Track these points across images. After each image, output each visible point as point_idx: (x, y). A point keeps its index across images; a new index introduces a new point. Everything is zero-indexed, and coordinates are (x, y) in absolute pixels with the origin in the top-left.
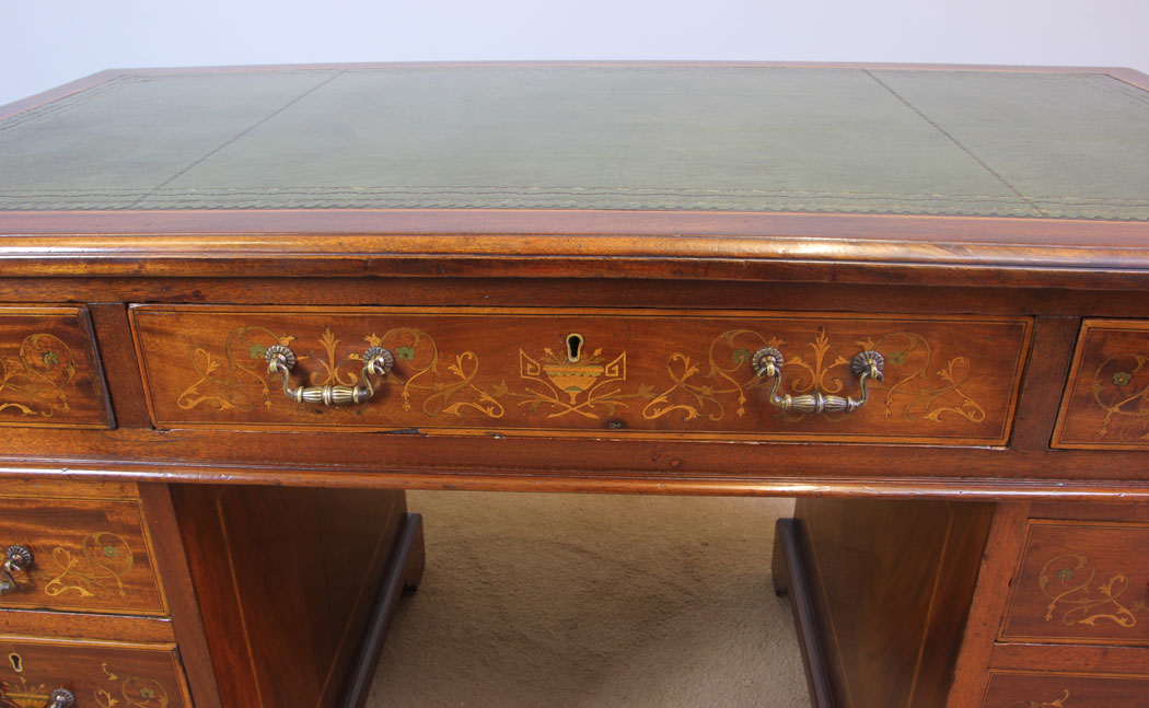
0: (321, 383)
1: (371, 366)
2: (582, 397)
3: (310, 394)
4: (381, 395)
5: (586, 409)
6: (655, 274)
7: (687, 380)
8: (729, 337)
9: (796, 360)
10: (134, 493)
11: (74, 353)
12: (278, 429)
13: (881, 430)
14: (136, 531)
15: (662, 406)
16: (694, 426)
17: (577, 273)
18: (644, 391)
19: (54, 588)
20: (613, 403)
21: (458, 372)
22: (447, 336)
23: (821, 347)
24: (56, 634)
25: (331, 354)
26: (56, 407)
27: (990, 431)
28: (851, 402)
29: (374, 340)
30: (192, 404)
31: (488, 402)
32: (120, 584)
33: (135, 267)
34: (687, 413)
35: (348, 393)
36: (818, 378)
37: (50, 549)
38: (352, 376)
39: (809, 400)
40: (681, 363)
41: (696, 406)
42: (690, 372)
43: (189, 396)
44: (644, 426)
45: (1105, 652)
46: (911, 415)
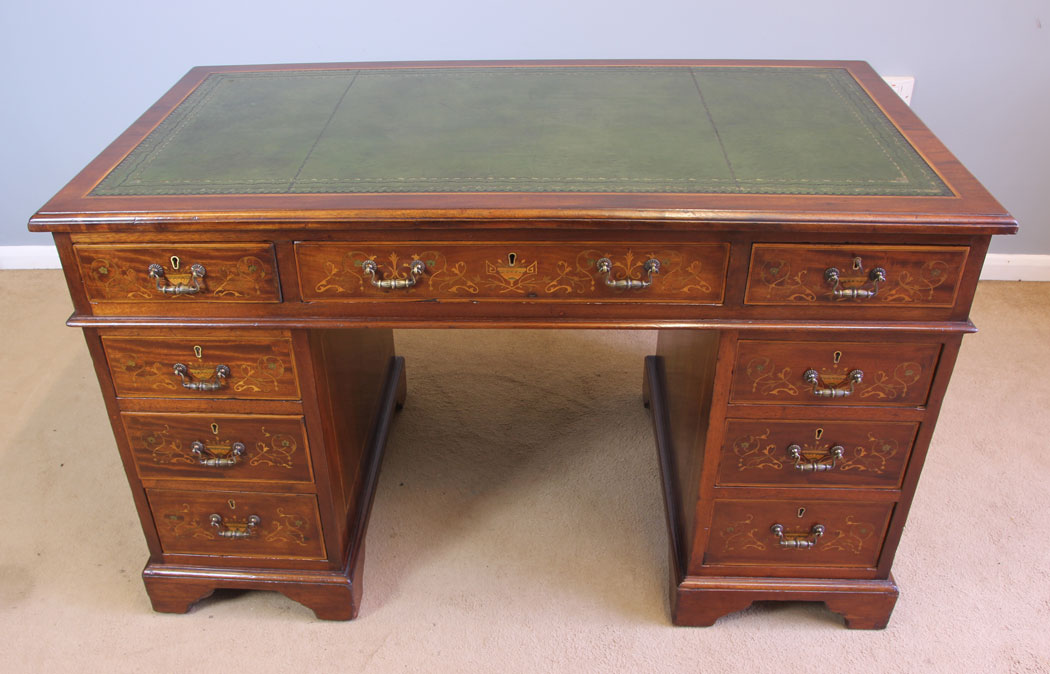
0: (389, 277)
1: (416, 270)
2: (516, 283)
3: (384, 284)
4: (420, 282)
5: (518, 288)
6: (549, 226)
7: (567, 274)
8: (585, 253)
9: (618, 264)
10: (288, 335)
11: (265, 266)
12: (367, 300)
13: (661, 296)
14: (288, 355)
15: (554, 286)
16: (570, 296)
17: (513, 226)
18: (546, 279)
19: (240, 386)
20: (532, 285)
21: (457, 271)
22: (450, 254)
23: (630, 257)
24: (238, 413)
25: (395, 264)
26: (253, 292)
27: (715, 297)
28: (644, 284)
29: (416, 257)
30: (323, 289)
31: (471, 286)
32: (276, 384)
33: (303, 225)
34: (566, 289)
35: (403, 282)
36: (629, 272)
37: (239, 366)
38: (405, 274)
39: (624, 283)
40: (563, 265)
41: (571, 286)
42: (568, 270)
43: (322, 285)
44: (546, 296)
45: (784, 408)
46: (675, 289)
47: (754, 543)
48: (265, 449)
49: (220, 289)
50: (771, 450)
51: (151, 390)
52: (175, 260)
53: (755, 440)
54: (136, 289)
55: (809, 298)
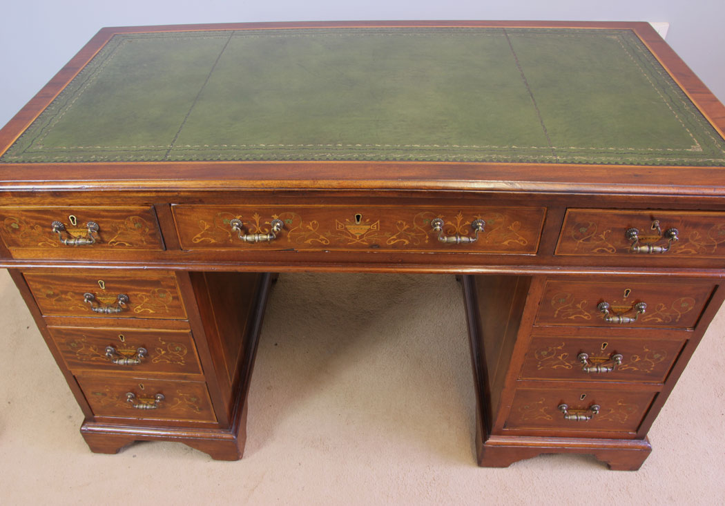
0: (254, 233)
1: (275, 228)
2: (361, 237)
3: (249, 238)
4: (279, 236)
5: (363, 241)
6: (391, 195)
7: (405, 230)
8: (421, 214)
9: (449, 223)
10: (173, 274)
11: (148, 223)
12: (235, 249)
13: (485, 248)
14: (174, 288)
15: (394, 240)
16: (407, 247)
17: (359, 195)
18: (387, 234)
19: (138, 309)
20: (375, 239)
21: (311, 228)
22: (305, 215)
23: (459, 218)
24: (139, 327)
25: (257, 222)
26: (140, 243)
27: (530, 249)
28: (471, 240)
29: (275, 217)
30: (198, 241)
31: (323, 239)
32: (166, 308)
33: (176, 193)
34: (405, 242)
35: (265, 237)
36: (458, 229)
37: (136, 295)
38: (266, 230)
39: (454, 239)
40: (402, 224)
41: (408, 239)
42: (405, 228)
43: (198, 238)
44: (387, 247)
45: (579, 329)
46: (496, 243)
47: (545, 416)
48: (163, 352)
49: (113, 240)
50: (564, 356)
51: (68, 311)
52: (73, 218)
53: (552, 350)
54: (43, 240)
55: (610, 251)
